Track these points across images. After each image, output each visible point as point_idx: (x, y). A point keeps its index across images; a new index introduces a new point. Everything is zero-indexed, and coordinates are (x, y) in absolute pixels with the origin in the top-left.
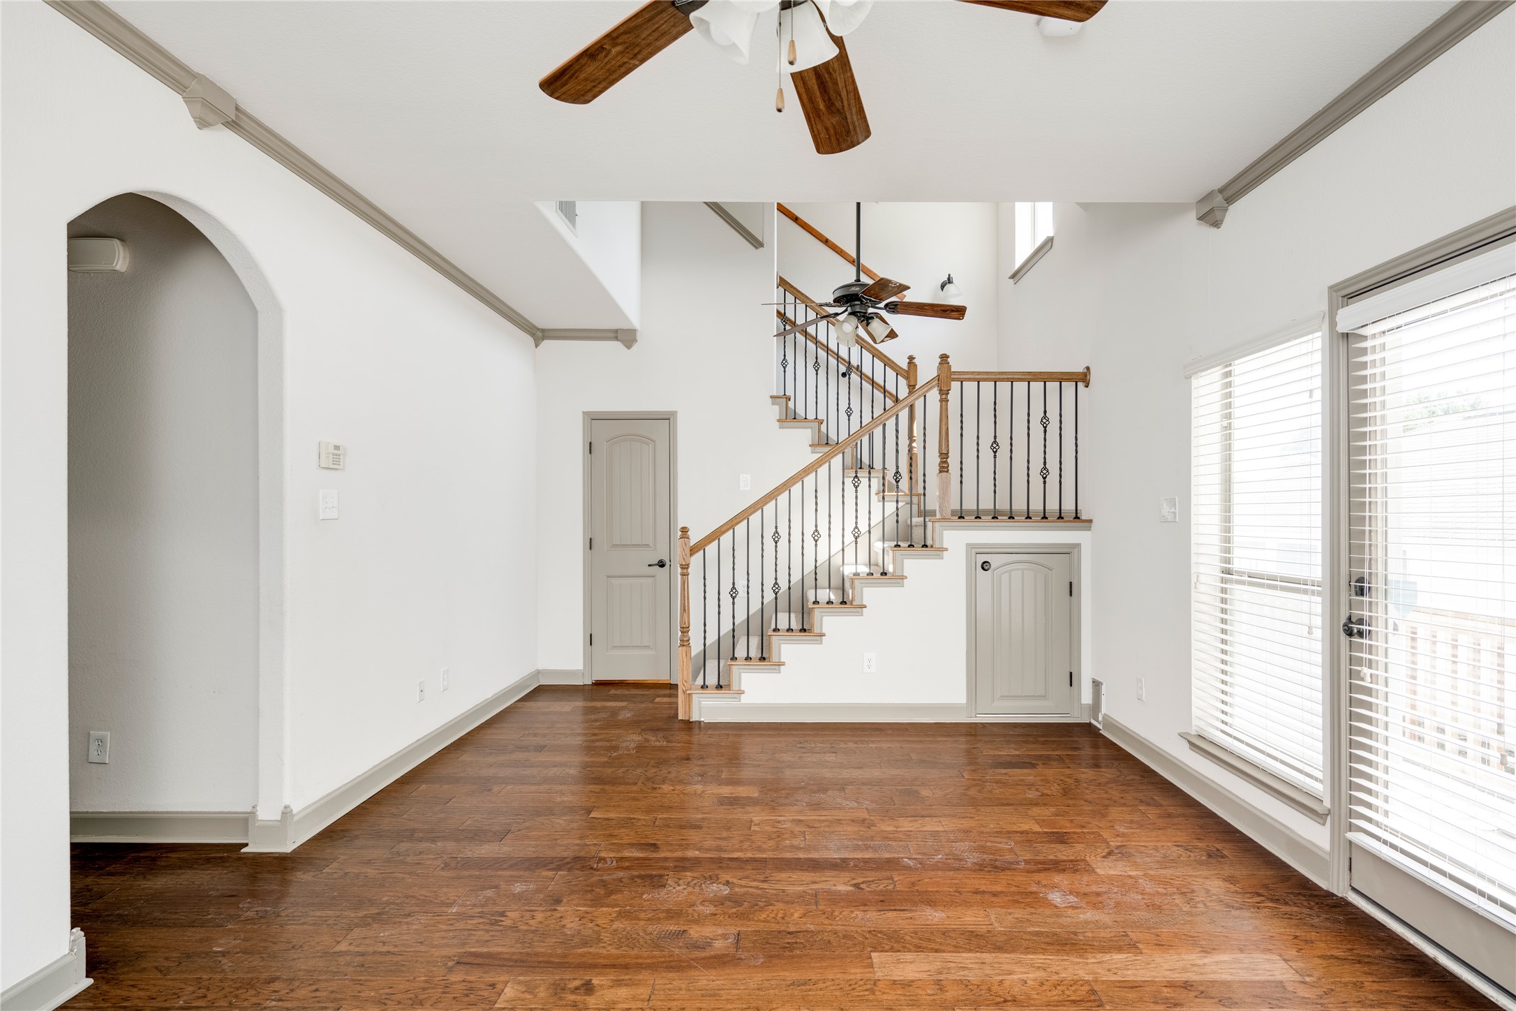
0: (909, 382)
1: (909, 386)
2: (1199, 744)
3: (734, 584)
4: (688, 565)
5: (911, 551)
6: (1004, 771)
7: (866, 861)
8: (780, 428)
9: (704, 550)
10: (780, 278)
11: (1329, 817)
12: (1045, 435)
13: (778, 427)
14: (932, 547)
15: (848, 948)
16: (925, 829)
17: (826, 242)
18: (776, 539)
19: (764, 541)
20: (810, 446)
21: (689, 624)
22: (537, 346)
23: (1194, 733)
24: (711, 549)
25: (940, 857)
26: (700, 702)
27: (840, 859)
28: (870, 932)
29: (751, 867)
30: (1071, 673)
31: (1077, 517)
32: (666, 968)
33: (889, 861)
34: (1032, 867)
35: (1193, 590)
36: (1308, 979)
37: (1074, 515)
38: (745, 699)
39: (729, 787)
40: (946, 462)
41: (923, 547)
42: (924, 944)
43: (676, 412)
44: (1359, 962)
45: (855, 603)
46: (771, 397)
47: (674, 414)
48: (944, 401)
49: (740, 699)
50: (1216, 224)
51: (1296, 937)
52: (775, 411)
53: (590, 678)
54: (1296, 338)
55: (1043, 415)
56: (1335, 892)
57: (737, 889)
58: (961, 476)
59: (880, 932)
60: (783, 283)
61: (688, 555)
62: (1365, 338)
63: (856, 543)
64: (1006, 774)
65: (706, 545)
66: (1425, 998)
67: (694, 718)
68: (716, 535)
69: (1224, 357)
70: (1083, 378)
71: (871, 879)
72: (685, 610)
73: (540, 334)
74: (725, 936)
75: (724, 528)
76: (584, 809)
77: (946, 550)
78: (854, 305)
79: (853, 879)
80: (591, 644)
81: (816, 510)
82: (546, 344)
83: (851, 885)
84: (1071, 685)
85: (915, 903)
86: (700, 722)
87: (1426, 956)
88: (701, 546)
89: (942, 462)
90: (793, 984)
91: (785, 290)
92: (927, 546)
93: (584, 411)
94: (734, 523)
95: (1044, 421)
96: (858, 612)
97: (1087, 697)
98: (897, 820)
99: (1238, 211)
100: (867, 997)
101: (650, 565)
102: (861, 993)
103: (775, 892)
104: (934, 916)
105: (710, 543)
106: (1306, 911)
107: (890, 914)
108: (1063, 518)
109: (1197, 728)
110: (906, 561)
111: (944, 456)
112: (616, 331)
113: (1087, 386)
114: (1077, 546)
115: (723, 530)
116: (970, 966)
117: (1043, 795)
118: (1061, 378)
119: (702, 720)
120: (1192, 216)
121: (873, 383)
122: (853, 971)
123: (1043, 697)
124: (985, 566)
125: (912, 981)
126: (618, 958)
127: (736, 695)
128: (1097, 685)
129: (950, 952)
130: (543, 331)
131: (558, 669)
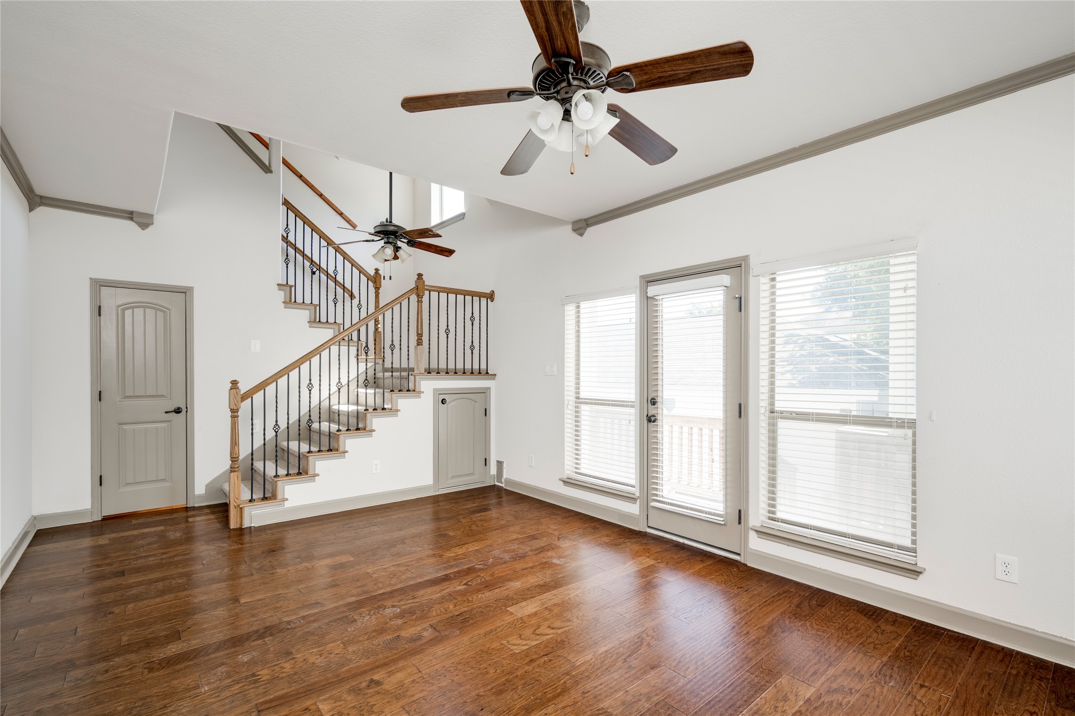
0: (376, 285)
1: (375, 288)
2: (567, 482)
3: (277, 421)
4: (237, 411)
5: (401, 394)
6: (479, 515)
7: (458, 572)
8: (285, 307)
9: (252, 398)
10: (285, 199)
11: (638, 500)
12: (472, 326)
13: (283, 307)
14: (414, 391)
15: (494, 611)
16: (469, 550)
17: (300, 177)
18: (310, 389)
19: (301, 390)
20: (308, 322)
21: (239, 455)
22: (31, 210)
23: (566, 477)
24: (258, 397)
25: (491, 560)
26: (250, 512)
27: (444, 575)
28: (495, 601)
29: (398, 595)
30: (486, 459)
31: (487, 373)
32: (410, 655)
33: (469, 569)
34: (535, 552)
35: (566, 408)
36: (659, 561)
37: (486, 372)
38: (287, 504)
39: (328, 559)
40: (421, 339)
41: (407, 391)
42: (525, 597)
43: (192, 288)
44: (667, 551)
45: (367, 429)
46: (278, 285)
47: (191, 289)
48: (420, 302)
49: (284, 505)
50: (581, 235)
51: (644, 549)
52: (281, 295)
53: (100, 514)
54: (620, 296)
55: (471, 315)
56: (642, 530)
57: (403, 607)
58: (429, 348)
59: (501, 599)
60: (286, 203)
61: (240, 401)
62: (657, 300)
63: (339, 392)
64: (481, 516)
65: (254, 393)
66: (691, 555)
67: (246, 524)
68: (262, 386)
69: (577, 299)
70: (491, 296)
71: (470, 579)
72: (236, 444)
73: (38, 200)
74: (425, 630)
75: (270, 381)
76: (229, 600)
77: (423, 392)
78: (390, 238)
79: (461, 582)
80: (101, 485)
81: (339, 368)
82: (42, 210)
83: (463, 585)
84: (486, 465)
85: (503, 583)
86: (250, 527)
87: (680, 543)
88: (249, 394)
89: (418, 339)
90: (485, 635)
91: (288, 209)
92: (410, 391)
93: (93, 277)
94: (277, 377)
95: (472, 319)
96: (369, 435)
97: (493, 470)
98: (451, 550)
99: (591, 231)
100: (524, 626)
101: (166, 412)
102: (521, 625)
103: (426, 601)
104: (517, 585)
105: (257, 391)
106: (639, 539)
107: (496, 591)
108: (481, 373)
109: (567, 475)
110: (399, 400)
111: (420, 336)
112: (132, 213)
113: (492, 301)
114: (489, 388)
115: (268, 382)
116: (551, 598)
117: (507, 521)
118: (481, 295)
119: (252, 525)
120: (570, 227)
121: (336, 282)
122: (507, 618)
123: (472, 474)
124: (443, 401)
125: (536, 612)
126: (374, 663)
127: (281, 503)
128: (500, 464)
129: (538, 596)
130: (41, 197)
131: (59, 511)
